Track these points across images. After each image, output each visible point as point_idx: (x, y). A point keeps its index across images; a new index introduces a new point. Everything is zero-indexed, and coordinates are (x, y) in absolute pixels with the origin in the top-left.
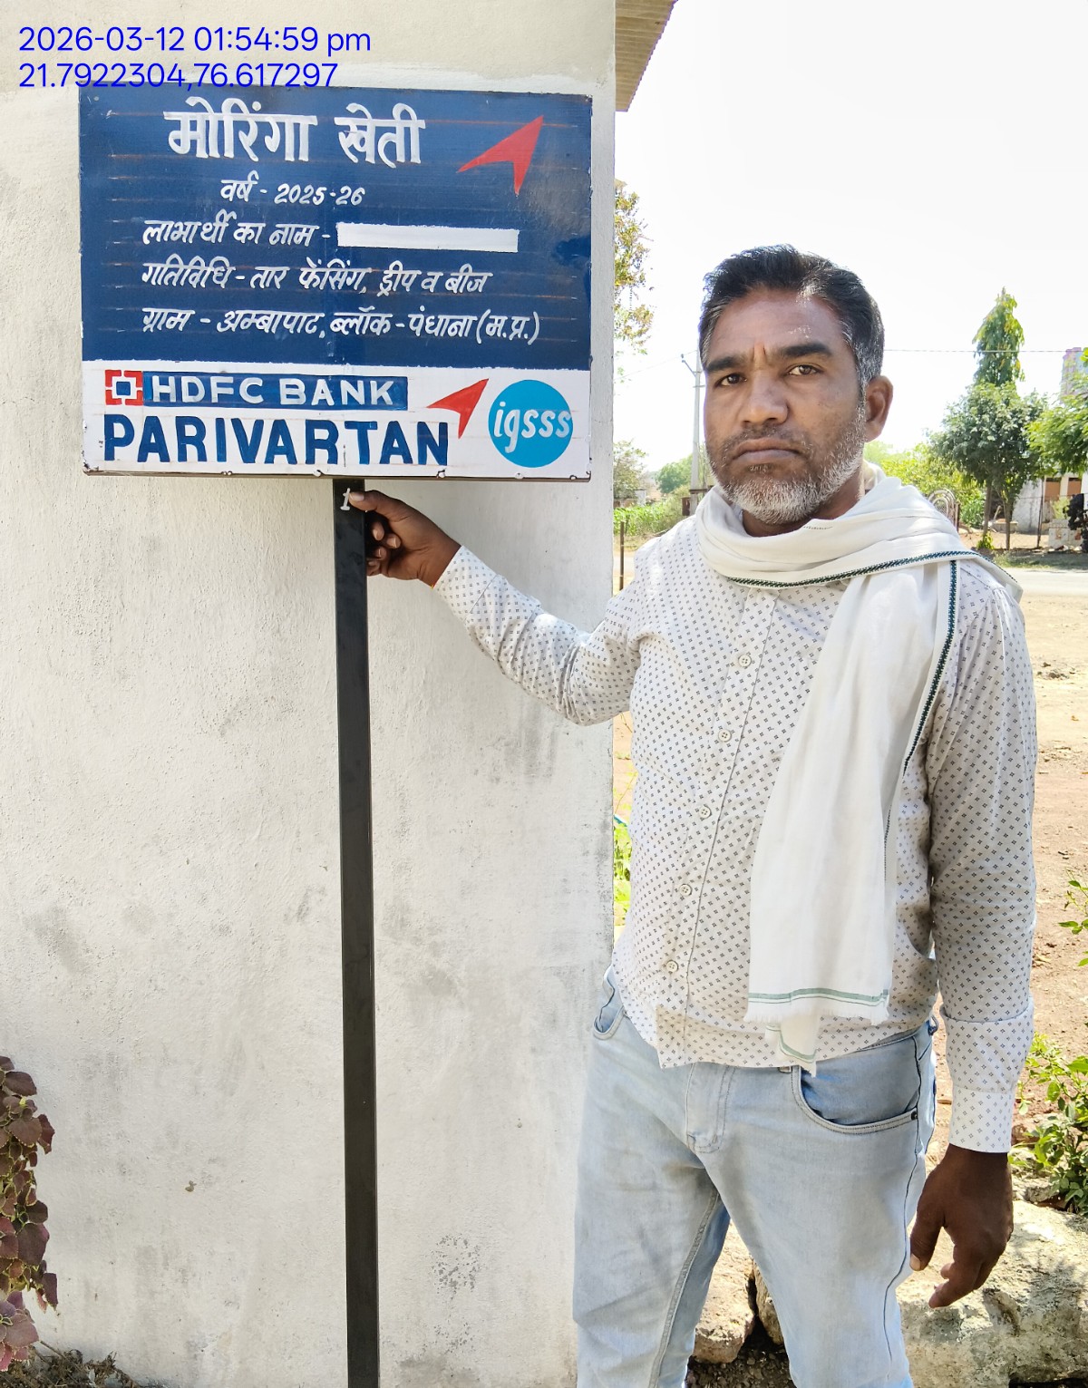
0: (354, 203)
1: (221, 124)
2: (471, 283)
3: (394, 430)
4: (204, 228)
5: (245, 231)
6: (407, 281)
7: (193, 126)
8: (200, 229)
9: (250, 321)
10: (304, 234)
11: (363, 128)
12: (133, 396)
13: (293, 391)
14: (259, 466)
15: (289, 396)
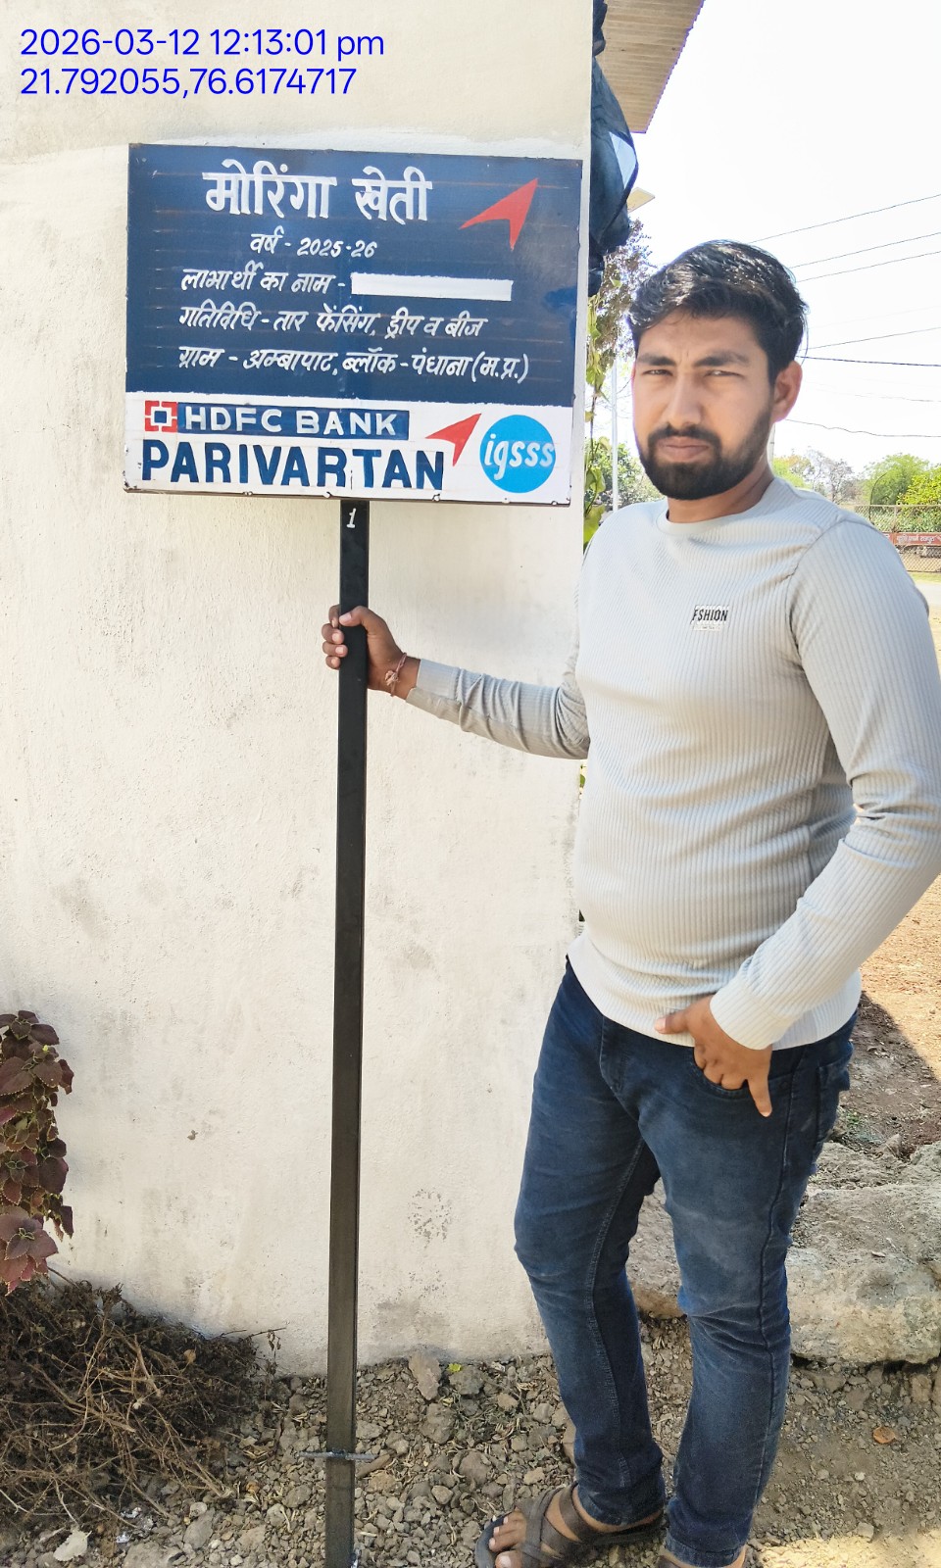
0: (367, 255)
1: (252, 184)
2: (468, 328)
3: (396, 457)
4: (235, 277)
5: (271, 280)
6: (412, 325)
7: (228, 185)
8: (231, 277)
9: (272, 359)
10: (323, 282)
11: (378, 189)
12: (169, 423)
13: (308, 422)
14: (276, 487)
15: (304, 426)
